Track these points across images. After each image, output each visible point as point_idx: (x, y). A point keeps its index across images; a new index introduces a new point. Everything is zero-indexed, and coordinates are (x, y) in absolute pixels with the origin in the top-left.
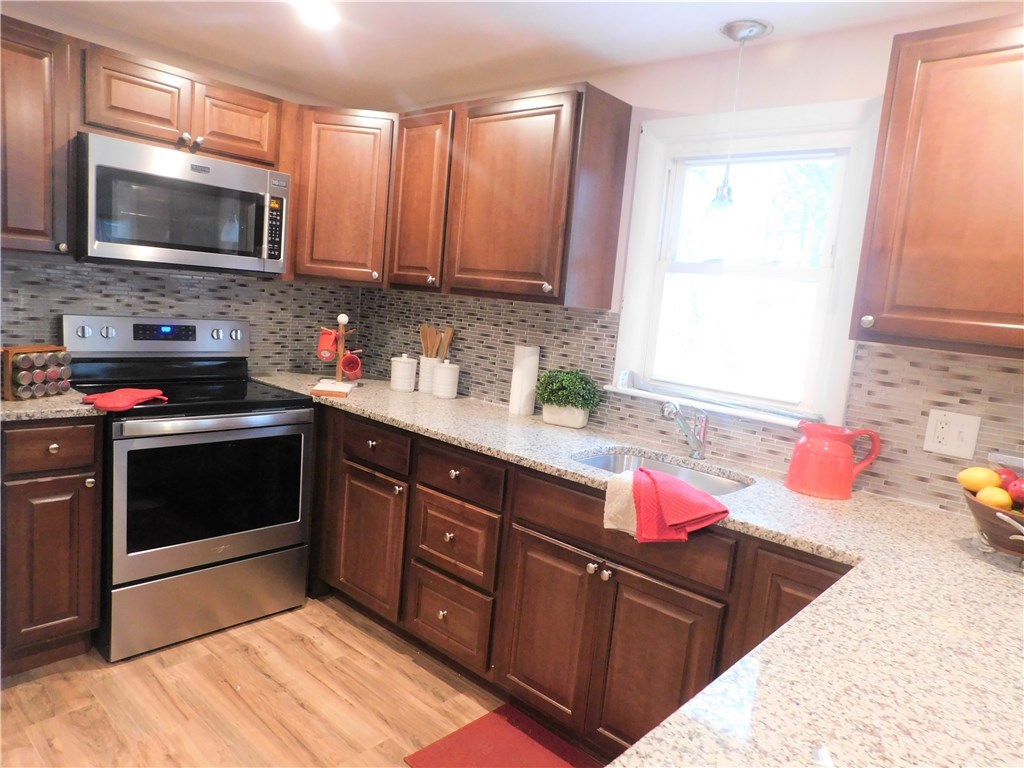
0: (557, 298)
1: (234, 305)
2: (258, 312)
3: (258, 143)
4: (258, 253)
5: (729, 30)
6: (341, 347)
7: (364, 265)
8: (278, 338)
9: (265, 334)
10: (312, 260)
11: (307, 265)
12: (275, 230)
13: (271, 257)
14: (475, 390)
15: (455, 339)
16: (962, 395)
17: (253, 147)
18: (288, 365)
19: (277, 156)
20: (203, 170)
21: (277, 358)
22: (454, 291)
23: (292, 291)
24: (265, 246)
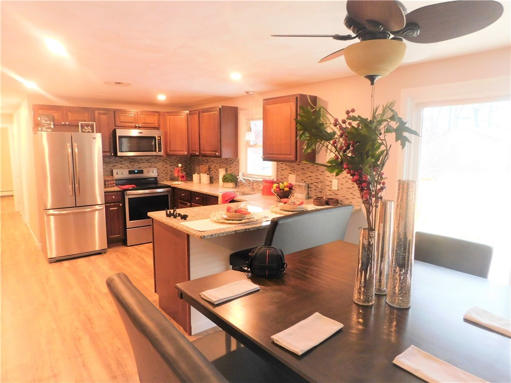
0: (220, 157)
1: (153, 164)
2: (160, 165)
3: (154, 123)
4: (155, 151)
5: (247, 92)
6: (180, 173)
7: (183, 151)
8: (165, 172)
9: (162, 171)
10: (170, 151)
11: (170, 152)
12: (160, 144)
13: (159, 151)
14: (214, 181)
15: (209, 168)
16: (293, 171)
17: (153, 125)
18: (169, 179)
19: (159, 126)
20: (141, 133)
21: (165, 177)
22: (203, 156)
23: (168, 159)
24: (157, 149)
